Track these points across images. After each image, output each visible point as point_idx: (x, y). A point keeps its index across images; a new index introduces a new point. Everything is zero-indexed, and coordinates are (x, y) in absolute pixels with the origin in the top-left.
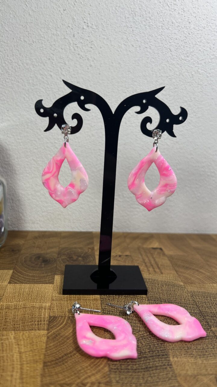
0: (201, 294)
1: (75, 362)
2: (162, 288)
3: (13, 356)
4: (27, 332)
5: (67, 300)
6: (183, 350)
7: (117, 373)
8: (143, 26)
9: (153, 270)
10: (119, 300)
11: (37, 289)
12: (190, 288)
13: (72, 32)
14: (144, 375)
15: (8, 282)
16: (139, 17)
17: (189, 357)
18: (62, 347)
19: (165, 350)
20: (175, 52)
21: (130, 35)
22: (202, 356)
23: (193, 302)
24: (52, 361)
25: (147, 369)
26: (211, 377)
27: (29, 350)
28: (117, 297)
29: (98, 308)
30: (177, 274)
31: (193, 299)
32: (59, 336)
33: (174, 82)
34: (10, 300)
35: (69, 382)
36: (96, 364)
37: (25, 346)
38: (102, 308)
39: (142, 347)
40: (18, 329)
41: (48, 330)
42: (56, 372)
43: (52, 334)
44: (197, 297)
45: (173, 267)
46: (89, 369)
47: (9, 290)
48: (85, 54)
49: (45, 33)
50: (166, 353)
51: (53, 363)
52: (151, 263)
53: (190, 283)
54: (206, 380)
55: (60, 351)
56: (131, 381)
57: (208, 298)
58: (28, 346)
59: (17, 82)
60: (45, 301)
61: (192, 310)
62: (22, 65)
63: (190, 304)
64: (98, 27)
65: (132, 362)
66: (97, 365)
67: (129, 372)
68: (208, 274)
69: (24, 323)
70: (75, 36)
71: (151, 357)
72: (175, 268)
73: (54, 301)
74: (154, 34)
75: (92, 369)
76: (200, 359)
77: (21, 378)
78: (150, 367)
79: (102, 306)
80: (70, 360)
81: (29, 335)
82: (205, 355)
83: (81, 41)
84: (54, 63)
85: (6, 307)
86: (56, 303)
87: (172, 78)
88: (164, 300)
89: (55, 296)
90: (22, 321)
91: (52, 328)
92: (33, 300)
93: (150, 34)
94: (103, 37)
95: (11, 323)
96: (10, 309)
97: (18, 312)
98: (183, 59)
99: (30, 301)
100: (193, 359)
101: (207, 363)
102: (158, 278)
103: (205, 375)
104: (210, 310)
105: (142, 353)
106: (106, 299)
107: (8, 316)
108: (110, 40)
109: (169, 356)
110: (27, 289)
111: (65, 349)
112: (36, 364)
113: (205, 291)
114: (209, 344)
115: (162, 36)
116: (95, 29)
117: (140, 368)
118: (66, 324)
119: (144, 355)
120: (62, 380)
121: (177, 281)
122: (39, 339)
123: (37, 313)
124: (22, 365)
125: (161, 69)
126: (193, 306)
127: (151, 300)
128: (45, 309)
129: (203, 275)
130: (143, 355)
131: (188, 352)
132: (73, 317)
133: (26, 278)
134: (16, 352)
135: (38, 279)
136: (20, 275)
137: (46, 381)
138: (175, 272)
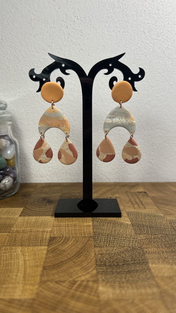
1: (68, 267)
2: (145, 218)
3: (19, 263)
4: (31, 247)
5: (65, 227)
6: (161, 259)
7: (103, 275)
8: (121, 15)
9: (137, 206)
10: (108, 226)
11: (42, 220)
12: (168, 218)
13: (66, 24)
14: (126, 276)
15: (19, 215)
16: (118, 9)
17: (166, 264)
18: (59, 257)
19: (145, 259)
20: (148, 33)
21: (111, 23)
23: (171, 227)
24: (50, 266)
25: (129, 272)
27: (32, 259)
28: (107, 224)
29: (91, 231)
30: (158, 208)
31: (171, 225)
32: (57, 250)
33: (149, 58)
34: (19, 227)
35: (62, 280)
37: (29, 256)
38: (93, 231)
39: (126, 257)
40: (24, 245)
41: (48, 246)
42: (52, 273)
43: (51, 248)
44: (175, 224)
45: (155, 204)
46: (80, 272)
47: (19, 220)
48: (76, 41)
49: (45, 27)
50: (146, 261)
51: (50, 267)
52: (136, 202)
53: (169, 214)
55: (57, 260)
56: (115, 280)
58: (32, 256)
60: (48, 227)
61: (170, 232)
62: (28, 52)
63: (168, 229)
64: (85, 19)
65: (116, 267)
66: (87, 269)
67: (113, 274)
69: (30, 241)
70: (68, 27)
71: (133, 264)
72: (157, 205)
73: (55, 227)
74: (130, 21)
75: (82, 272)
77: (24, 277)
78: (132, 271)
79: (93, 230)
80: (65, 265)
81: (33, 249)
83: (73, 30)
85: (16, 231)
86: (56, 229)
87: (147, 54)
88: (146, 226)
89: (56, 224)
90: (28, 240)
91: (51, 244)
92: (38, 227)
93: (127, 21)
94: (90, 26)
95: (19, 241)
96: (19, 233)
97: (25, 234)
98: (155, 39)
99: (35, 227)
100: (169, 266)
102: (142, 211)
105: (126, 261)
106: (97, 225)
107: (17, 237)
108: (96, 28)
109: (148, 263)
110: (34, 220)
111: (61, 258)
112: (37, 268)
115: (137, 22)
116: (83, 21)
117: (123, 271)
118: (63, 242)
119: (127, 263)
120: (57, 278)
121: (158, 213)
122: (41, 252)
123: (40, 235)
124: (25, 268)
125: (137, 48)
126: (171, 229)
127: (135, 226)
128: (47, 232)
131: (165, 260)
132: (69, 238)
133: (33, 213)
134: (22, 260)
135: (43, 213)
136: (29, 211)
137: (44, 279)
138: (157, 208)
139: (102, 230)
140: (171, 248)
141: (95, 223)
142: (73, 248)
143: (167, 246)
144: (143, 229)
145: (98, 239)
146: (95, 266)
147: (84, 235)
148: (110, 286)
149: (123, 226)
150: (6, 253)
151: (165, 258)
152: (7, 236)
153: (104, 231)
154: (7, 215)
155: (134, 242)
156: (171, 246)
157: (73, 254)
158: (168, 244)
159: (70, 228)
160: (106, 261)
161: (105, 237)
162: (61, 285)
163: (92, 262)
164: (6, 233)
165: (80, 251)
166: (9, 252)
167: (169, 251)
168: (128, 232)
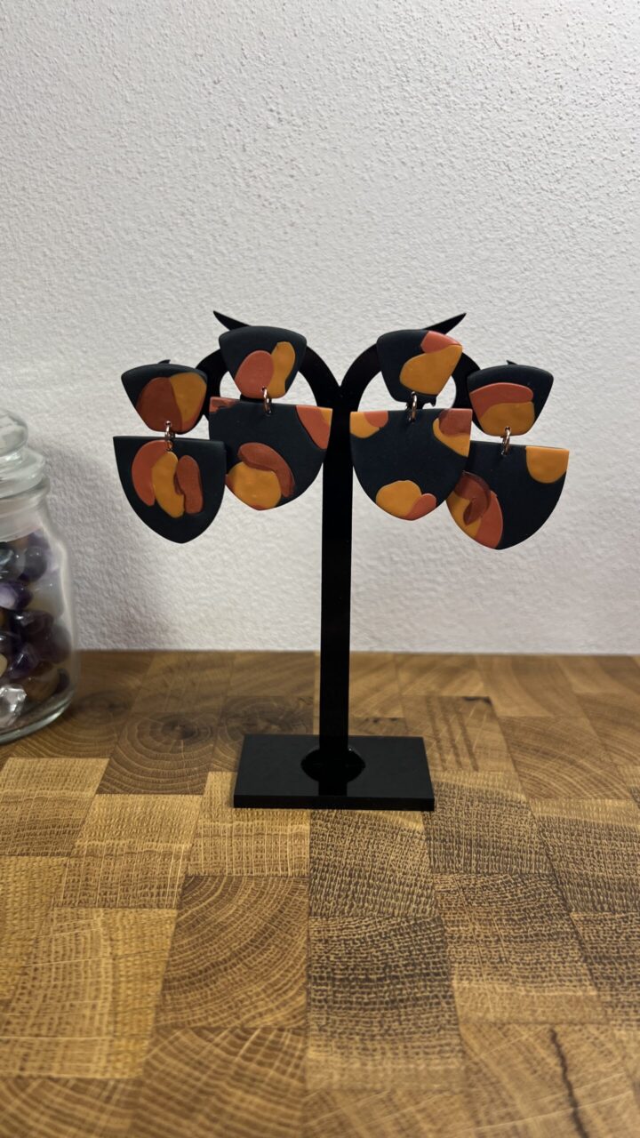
0: (565, 826)
1: (232, 981)
2: (468, 809)
3: (98, 965)
4: (131, 912)
5: (231, 837)
6: (488, 964)
7: (323, 1011)
9: (454, 758)
10: (354, 839)
11: (163, 808)
12: (541, 810)
13: (238, 138)
14: (384, 1016)
15: (95, 790)
16: (419, 84)
17: (498, 980)
18: (207, 947)
19: (445, 962)
20: (521, 170)
21: (395, 134)
22: (531, 980)
23: (539, 846)
24: (184, 978)
25: (393, 1004)
26: (540, 1028)
27: (134, 952)
28: (352, 831)
29: (303, 856)
30: (516, 770)
31: (542, 839)
32: (202, 923)
33: (521, 254)
34: (97, 834)
35: (214, 1025)
36: (280, 989)
37: (125, 943)
38: (311, 858)
39: (392, 954)
40: (112, 904)
41: (179, 907)
42: (188, 1003)
43: (187, 918)
44: (555, 835)
45: (510, 752)
46: (263, 1000)
47: (97, 810)
48: (274, 194)
49: (168, 146)
50: (445, 970)
51: (183, 982)
52: (452, 740)
53: (543, 795)
54: (525, 1035)
55: (203, 957)
56: (353, 1029)
57: (582, 838)
58: (133, 944)
59: (103, 279)
60: (180, 838)
61: (533, 865)
63: (531, 852)
64: (306, 121)
65: (361, 987)
66: (280, 992)
67: (350, 1009)
68: (599, 772)
69: (127, 891)
70: (247, 149)
71: (407, 976)
72: (516, 754)
73: (200, 836)
74: (461, 127)
75: (267, 999)
76: (525, 986)
77: (114, 1013)
78: (402, 1001)
79: (311, 852)
80: (223, 977)
81: (136, 918)
82: (538, 976)
83: (264, 160)
84: (195, 225)
85: (88, 851)
86: (205, 844)
87: (516, 242)
88: (467, 839)
89: (204, 827)
90: (123, 885)
91: (187, 903)
92: (151, 836)
94: (322, 144)
95: (97, 889)
96: (97, 857)
97: (114, 865)
98: (545, 188)
99: (143, 837)
100: (505, 987)
101: (538, 997)
102: (464, 782)
103: (526, 1024)
104: (579, 869)
105: (390, 967)
106: (323, 835)
107: (91, 874)
108: (342, 153)
109: (451, 977)
110: (139, 808)
111: (214, 953)
112: (148, 983)
113: (579, 818)
114: (554, 951)
115: (484, 130)
116: (300, 126)
117: (378, 1000)
118: (221, 896)
119: (393, 973)
120: (200, 1020)
121: (511, 790)
122: (158, 928)
123: (158, 867)
124: (116, 984)
125: (481, 219)
126: (537, 856)
127: (435, 838)
128: (177, 858)
129: (585, 774)
130: (390, 972)
131: (498, 968)
132: (239, 879)
133: (138, 780)
134: (105, 955)
135: (168, 782)
136: (126, 771)
137: (165, 1020)
138: (511, 768)
139: (336, 851)
140: (524, 924)
141: (318, 827)
142: (248, 917)
143: (516, 918)
144: (456, 852)
145: (322, 886)
146: (304, 980)
147: (282, 869)
148: (339, 1048)
149: (399, 837)
150: (62, 932)
151: (501, 962)
152: (64, 870)
153: (342, 856)
154: (60, 787)
155: (423, 899)
156: (525, 918)
157: (246, 939)
158: (519, 910)
159: (245, 844)
160: (335, 967)
161: (342, 881)
162: (210, 1041)
163: (298, 967)
164: (60, 859)
165: (266, 928)
166: (72, 926)
167: (515, 937)
168: (411, 864)
